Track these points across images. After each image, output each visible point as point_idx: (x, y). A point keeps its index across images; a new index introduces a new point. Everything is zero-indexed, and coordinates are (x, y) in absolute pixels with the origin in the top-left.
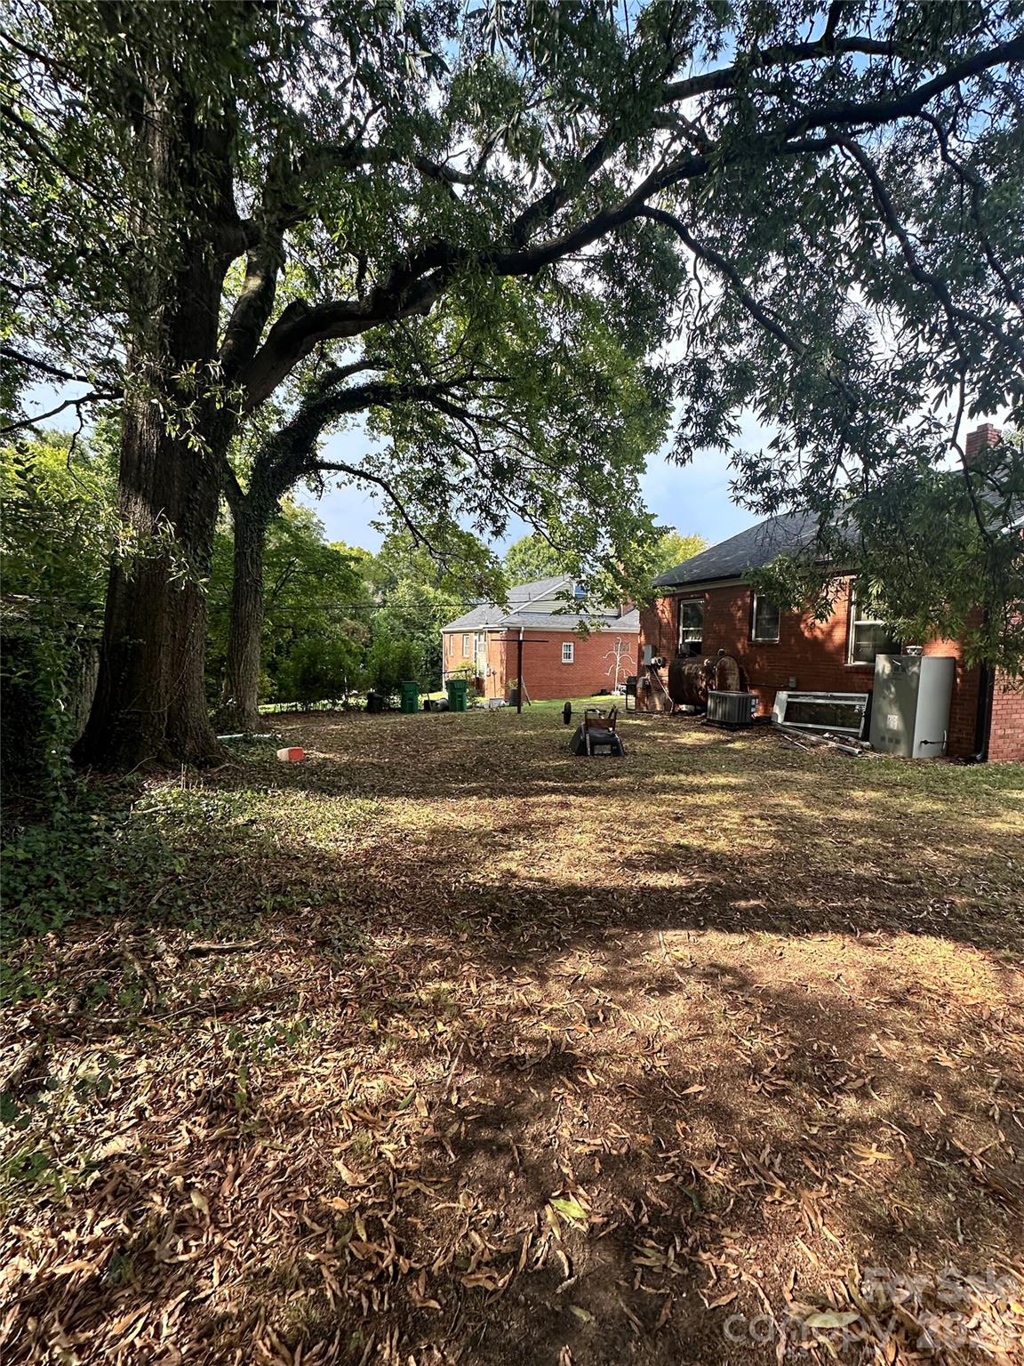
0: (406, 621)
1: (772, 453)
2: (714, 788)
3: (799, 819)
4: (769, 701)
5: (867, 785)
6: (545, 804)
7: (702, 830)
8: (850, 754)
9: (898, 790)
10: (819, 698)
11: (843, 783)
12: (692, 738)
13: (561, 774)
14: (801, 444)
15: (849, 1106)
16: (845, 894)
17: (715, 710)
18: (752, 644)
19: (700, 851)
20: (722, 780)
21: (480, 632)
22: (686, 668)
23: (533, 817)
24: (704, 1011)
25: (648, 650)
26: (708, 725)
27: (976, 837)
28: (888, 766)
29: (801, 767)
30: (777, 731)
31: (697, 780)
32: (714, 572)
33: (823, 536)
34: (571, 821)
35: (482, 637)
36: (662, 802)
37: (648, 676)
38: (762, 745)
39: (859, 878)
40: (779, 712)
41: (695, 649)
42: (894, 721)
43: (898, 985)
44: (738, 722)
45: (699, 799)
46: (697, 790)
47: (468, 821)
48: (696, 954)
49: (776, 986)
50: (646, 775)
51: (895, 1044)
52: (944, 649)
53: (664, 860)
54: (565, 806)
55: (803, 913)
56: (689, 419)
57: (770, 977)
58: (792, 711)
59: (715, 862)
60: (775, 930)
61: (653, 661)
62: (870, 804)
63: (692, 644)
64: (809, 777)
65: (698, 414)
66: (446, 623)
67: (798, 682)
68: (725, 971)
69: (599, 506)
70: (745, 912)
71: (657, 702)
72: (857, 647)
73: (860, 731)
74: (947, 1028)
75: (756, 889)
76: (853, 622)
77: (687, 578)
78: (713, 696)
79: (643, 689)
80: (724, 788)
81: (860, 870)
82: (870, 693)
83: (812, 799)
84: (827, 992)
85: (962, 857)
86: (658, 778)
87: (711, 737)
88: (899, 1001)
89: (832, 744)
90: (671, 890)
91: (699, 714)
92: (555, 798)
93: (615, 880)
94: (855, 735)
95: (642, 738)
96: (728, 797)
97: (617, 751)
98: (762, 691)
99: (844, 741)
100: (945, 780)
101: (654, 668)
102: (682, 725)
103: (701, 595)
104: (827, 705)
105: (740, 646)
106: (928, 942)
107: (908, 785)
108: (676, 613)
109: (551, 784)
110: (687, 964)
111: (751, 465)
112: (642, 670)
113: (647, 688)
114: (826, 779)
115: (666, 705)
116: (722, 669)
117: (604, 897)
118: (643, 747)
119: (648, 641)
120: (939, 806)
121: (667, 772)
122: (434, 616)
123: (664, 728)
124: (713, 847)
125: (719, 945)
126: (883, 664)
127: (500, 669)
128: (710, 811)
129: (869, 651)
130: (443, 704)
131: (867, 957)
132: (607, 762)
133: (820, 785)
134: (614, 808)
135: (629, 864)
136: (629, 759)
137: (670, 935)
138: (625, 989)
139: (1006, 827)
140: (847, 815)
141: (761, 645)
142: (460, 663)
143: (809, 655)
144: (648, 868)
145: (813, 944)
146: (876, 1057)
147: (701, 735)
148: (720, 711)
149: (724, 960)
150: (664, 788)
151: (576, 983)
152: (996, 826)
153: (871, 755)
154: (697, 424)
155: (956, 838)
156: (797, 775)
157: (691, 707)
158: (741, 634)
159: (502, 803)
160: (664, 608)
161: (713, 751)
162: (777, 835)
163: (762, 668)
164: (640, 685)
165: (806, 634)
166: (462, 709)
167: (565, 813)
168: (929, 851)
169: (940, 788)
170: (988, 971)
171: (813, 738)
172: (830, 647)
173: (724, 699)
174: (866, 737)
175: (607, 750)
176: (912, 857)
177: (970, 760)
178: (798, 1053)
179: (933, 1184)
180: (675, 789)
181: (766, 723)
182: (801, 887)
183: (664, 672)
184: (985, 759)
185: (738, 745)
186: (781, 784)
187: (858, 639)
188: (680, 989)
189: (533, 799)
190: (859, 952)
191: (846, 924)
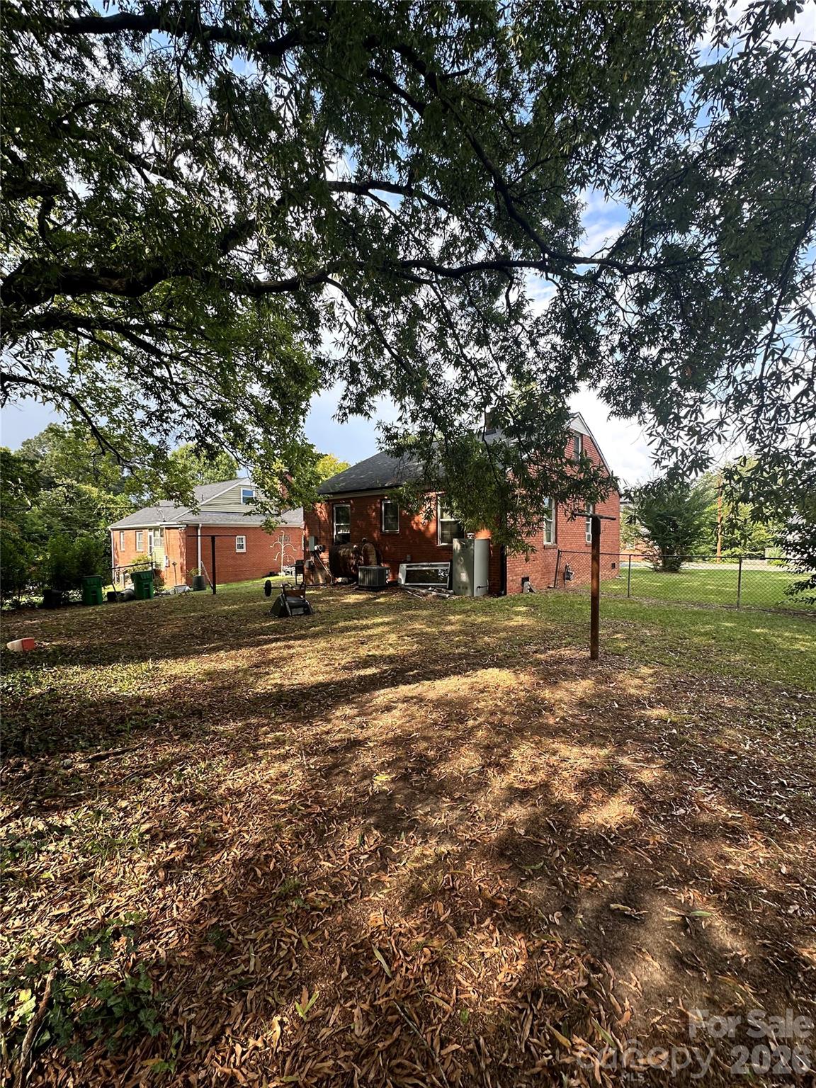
0: (65, 519)
1: (399, 424)
2: (378, 625)
3: (426, 634)
4: (395, 571)
5: (454, 613)
6: (276, 648)
7: (378, 646)
8: (444, 598)
9: (469, 613)
10: (424, 567)
11: (443, 614)
12: (352, 598)
13: (274, 630)
14: (414, 420)
15: (471, 723)
16: (455, 661)
17: (364, 579)
18: (383, 535)
19: (381, 656)
20: (380, 620)
21: (156, 529)
22: (341, 552)
23: (271, 656)
24: (409, 712)
25: (311, 540)
26: (360, 589)
27: (504, 629)
28: (463, 602)
29: (420, 608)
30: (403, 589)
31: (364, 622)
32: (355, 486)
33: (427, 473)
34: (299, 655)
35: (158, 533)
36: (350, 637)
37: (312, 559)
38: (395, 598)
39: (459, 654)
40: (402, 577)
41: (345, 538)
42: (464, 577)
43: (481, 687)
44: (378, 586)
45: (370, 632)
46: (367, 627)
47: (228, 665)
48: (398, 696)
49: (435, 698)
50: (333, 623)
51: (483, 703)
52: (484, 535)
53: (366, 663)
54: (289, 647)
55: (439, 671)
56: (346, 395)
57: (432, 695)
58: (410, 576)
59: (391, 659)
60: (429, 679)
61: (316, 548)
62: (458, 621)
63: (343, 535)
64: (425, 613)
65: (352, 393)
66: (113, 521)
67: (412, 558)
68: (412, 698)
69: (272, 434)
70: (413, 676)
71: (320, 577)
72: (442, 534)
73: (447, 584)
74: (499, 695)
75: (416, 666)
76: (440, 520)
77: (338, 489)
78: (361, 570)
79: (309, 569)
80: (382, 624)
81: (459, 651)
82: (451, 561)
83: (430, 621)
84: (456, 695)
85: (499, 639)
86: (342, 624)
87: (364, 597)
88: (482, 692)
89: (434, 593)
90: (374, 675)
91: (353, 582)
92: (282, 644)
93: (343, 676)
94: (445, 587)
95: (320, 602)
96: (386, 629)
97: (308, 612)
98: (391, 565)
99: (440, 591)
100: (489, 606)
101: (316, 553)
102: (343, 591)
103: (347, 500)
104: (428, 571)
105: (375, 535)
106: (490, 670)
107: (473, 610)
108: (330, 514)
109: (271, 637)
110: (395, 699)
111: (387, 430)
112: (307, 555)
113: (312, 568)
114: (435, 612)
115: (327, 579)
116: (366, 551)
117: (340, 684)
118: (321, 607)
119: (311, 534)
120: (488, 619)
121: (345, 620)
122: (99, 514)
123: (331, 594)
124: (387, 653)
125: (405, 690)
126: (456, 544)
127: (180, 560)
128: (381, 636)
129: (448, 537)
130: (128, 594)
131: (468, 680)
132: (304, 619)
133: (433, 616)
134: (322, 644)
135: (345, 668)
136: (317, 616)
137: (382, 691)
138: (371, 714)
139: (515, 624)
140: (448, 628)
141: (388, 535)
142: (134, 557)
143: (417, 540)
144: (358, 668)
145: (446, 681)
146: (477, 709)
147: (358, 596)
148: (367, 580)
149: (410, 695)
150: (347, 629)
151: (346, 718)
152: (512, 623)
153: (455, 597)
154: (351, 399)
155: (496, 631)
156: (419, 612)
157: (345, 579)
158: (377, 528)
159: (245, 652)
160: (321, 510)
161: (368, 605)
162: (417, 642)
163: (390, 550)
164: (306, 566)
165: (415, 526)
166: (149, 597)
167: (291, 651)
168: (486, 638)
169: (488, 610)
170: (512, 676)
171: (424, 591)
172: (428, 535)
173: (369, 571)
174: (450, 588)
175: (301, 611)
176: (480, 642)
177: (500, 595)
178: (449, 715)
179: (498, 734)
180: (354, 629)
181: (395, 585)
182: (435, 661)
183: (325, 556)
184: (505, 594)
185: (382, 600)
186: (413, 618)
187: (442, 530)
188: (395, 708)
189: (265, 647)
190: (465, 680)
191: (458, 671)
